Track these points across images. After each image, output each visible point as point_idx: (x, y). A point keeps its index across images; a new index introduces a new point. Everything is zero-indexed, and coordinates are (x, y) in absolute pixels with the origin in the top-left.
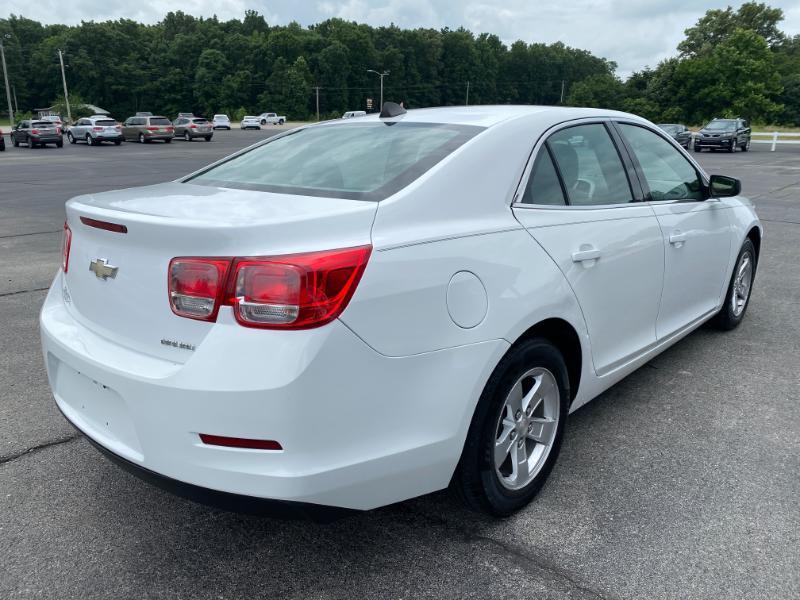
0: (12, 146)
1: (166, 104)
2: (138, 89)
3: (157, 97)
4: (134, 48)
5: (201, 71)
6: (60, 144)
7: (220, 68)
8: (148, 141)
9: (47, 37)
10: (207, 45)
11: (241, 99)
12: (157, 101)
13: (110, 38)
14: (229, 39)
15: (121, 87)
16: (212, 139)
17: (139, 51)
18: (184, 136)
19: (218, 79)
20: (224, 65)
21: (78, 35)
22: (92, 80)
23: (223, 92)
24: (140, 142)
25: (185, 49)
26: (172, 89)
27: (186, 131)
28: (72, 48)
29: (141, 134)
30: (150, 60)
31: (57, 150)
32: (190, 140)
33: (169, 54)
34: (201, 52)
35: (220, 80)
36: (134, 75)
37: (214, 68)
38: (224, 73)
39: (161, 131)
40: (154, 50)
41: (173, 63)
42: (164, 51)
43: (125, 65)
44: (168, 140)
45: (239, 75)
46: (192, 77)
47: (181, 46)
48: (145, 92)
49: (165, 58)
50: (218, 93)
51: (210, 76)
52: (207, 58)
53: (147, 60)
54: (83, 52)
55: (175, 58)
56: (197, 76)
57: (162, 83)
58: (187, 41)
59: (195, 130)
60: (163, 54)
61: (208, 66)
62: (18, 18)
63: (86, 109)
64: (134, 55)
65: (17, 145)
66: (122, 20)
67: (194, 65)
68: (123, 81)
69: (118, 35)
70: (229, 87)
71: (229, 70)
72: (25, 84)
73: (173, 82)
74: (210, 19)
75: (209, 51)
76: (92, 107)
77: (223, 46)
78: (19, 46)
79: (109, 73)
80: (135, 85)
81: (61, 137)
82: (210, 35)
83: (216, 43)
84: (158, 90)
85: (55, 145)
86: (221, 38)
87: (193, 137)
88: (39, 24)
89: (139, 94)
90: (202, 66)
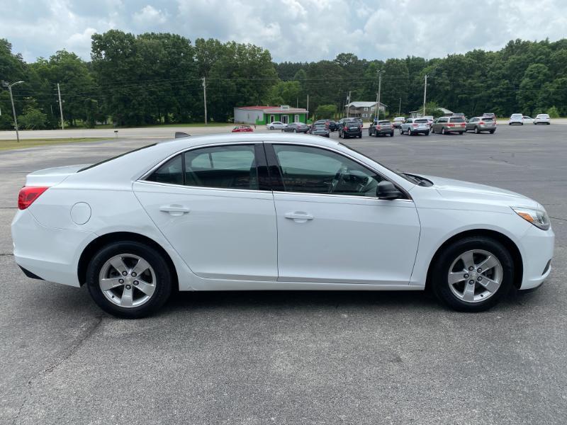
0: (368, 135)
1: (493, 106)
2: (476, 96)
3: (488, 101)
4: (479, 68)
5: (525, 81)
6: (392, 134)
7: (541, 77)
8: (448, 133)
9: (426, 67)
10: (533, 61)
11: (556, 100)
12: (488, 104)
13: (463, 63)
14: (554, 55)
15: (464, 96)
16: (495, 132)
17: (482, 70)
18: (474, 130)
19: (537, 87)
20: (545, 75)
21: (444, 64)
22: (447, 92)
23: (541, 95)
24: (441, 133)
25: (516, 66)
26: (501, 95)
27: (476, 127)
28: (439, 72)
29: (443, 128)
30: (488, 76)
31: (391, 138)
32: (478, 133)
33: (503, 71)
34: (528, 67)
35: (540, 86)
36: (475, 87)
37: (536, 78)
38: (543, 82)
39: (456, 126)
40: (492, 69)
41: (505, 77)
42: (500, 68)
43: (469, 81)
44: (461, 133)
45: (557, 82)
46: (517, 86)
47: (513, 64)
48: (480, 98)
49: (499, 73)
50: (535, 96)
51: (531, 84)
52: (532, 71)
53: (486, 76)
54: (444, 74)
55: (506, 73)
56: (521, 85)
57: (493, 91)
58: (518, 60)
59: (482, 126)
60: (498, 71)
61: (531, 77)
62: (411, 58)
63: (439, 111)
64: (478, 73)
65: (370, 135)
66: (475, 51)
67: (520, 77)
68: (466, 92)
69: (470, 61)
70: (546, 92)
71: (548, 78)
72: (407, 97)
73: (501, 90)
74: (542, 42)
75: (535, 65)
76: (443, 110)
77: (548, 60)
78: (408, 74)
79: (459, 86)
80: (475, 94)
81: (393, 131)
82: (538, 53)
83: (541, 59)
84: (490, 97)
85: (389, 135)
86: (547, 55)
87: (480, 131)
88: (423, 60)
89: (476, 100)
90: (526, 77)
